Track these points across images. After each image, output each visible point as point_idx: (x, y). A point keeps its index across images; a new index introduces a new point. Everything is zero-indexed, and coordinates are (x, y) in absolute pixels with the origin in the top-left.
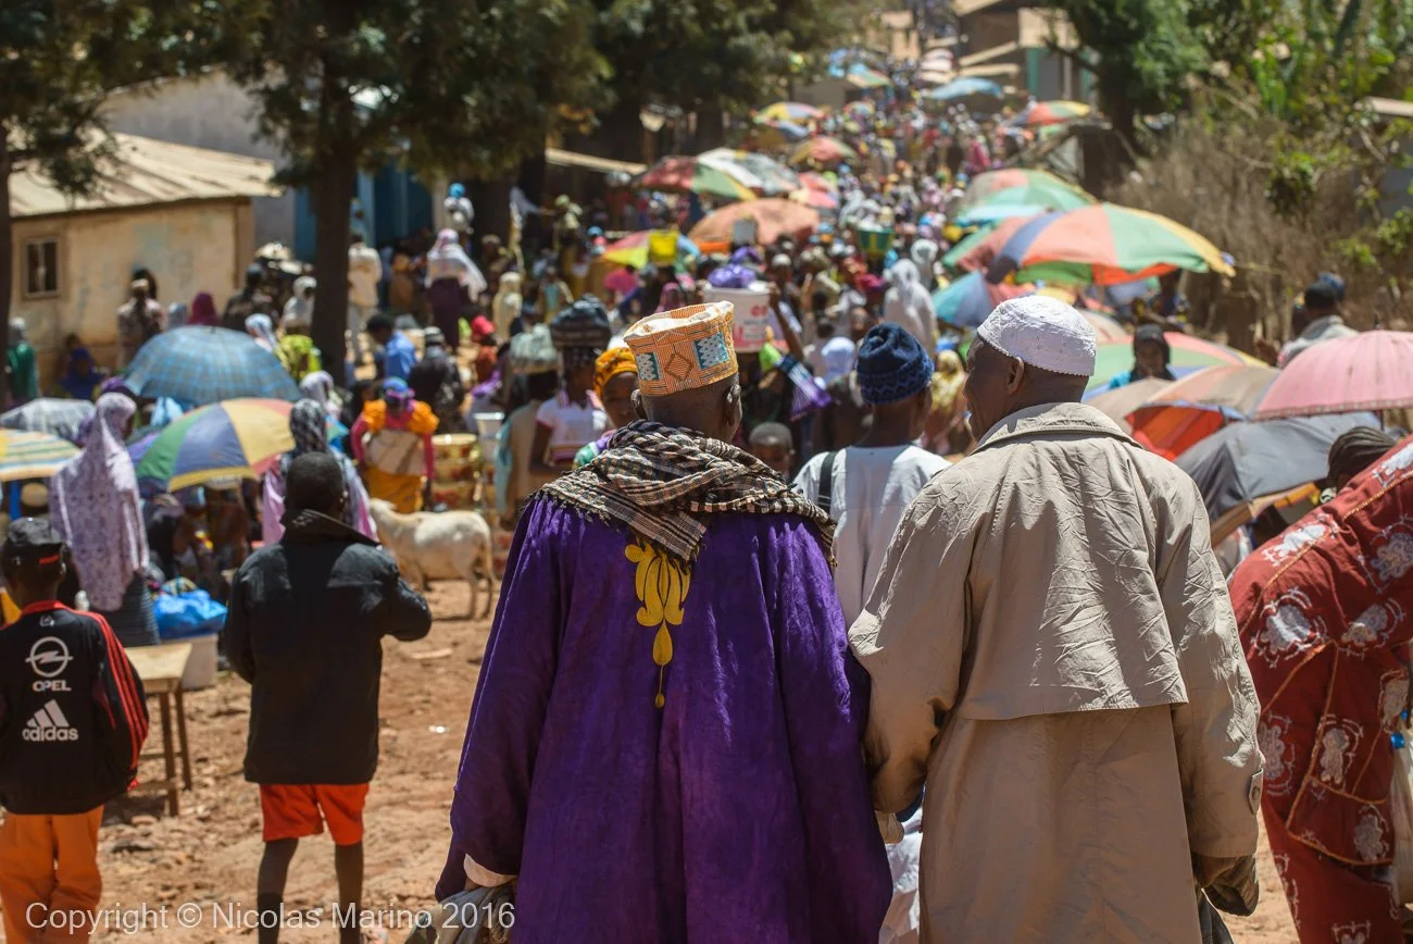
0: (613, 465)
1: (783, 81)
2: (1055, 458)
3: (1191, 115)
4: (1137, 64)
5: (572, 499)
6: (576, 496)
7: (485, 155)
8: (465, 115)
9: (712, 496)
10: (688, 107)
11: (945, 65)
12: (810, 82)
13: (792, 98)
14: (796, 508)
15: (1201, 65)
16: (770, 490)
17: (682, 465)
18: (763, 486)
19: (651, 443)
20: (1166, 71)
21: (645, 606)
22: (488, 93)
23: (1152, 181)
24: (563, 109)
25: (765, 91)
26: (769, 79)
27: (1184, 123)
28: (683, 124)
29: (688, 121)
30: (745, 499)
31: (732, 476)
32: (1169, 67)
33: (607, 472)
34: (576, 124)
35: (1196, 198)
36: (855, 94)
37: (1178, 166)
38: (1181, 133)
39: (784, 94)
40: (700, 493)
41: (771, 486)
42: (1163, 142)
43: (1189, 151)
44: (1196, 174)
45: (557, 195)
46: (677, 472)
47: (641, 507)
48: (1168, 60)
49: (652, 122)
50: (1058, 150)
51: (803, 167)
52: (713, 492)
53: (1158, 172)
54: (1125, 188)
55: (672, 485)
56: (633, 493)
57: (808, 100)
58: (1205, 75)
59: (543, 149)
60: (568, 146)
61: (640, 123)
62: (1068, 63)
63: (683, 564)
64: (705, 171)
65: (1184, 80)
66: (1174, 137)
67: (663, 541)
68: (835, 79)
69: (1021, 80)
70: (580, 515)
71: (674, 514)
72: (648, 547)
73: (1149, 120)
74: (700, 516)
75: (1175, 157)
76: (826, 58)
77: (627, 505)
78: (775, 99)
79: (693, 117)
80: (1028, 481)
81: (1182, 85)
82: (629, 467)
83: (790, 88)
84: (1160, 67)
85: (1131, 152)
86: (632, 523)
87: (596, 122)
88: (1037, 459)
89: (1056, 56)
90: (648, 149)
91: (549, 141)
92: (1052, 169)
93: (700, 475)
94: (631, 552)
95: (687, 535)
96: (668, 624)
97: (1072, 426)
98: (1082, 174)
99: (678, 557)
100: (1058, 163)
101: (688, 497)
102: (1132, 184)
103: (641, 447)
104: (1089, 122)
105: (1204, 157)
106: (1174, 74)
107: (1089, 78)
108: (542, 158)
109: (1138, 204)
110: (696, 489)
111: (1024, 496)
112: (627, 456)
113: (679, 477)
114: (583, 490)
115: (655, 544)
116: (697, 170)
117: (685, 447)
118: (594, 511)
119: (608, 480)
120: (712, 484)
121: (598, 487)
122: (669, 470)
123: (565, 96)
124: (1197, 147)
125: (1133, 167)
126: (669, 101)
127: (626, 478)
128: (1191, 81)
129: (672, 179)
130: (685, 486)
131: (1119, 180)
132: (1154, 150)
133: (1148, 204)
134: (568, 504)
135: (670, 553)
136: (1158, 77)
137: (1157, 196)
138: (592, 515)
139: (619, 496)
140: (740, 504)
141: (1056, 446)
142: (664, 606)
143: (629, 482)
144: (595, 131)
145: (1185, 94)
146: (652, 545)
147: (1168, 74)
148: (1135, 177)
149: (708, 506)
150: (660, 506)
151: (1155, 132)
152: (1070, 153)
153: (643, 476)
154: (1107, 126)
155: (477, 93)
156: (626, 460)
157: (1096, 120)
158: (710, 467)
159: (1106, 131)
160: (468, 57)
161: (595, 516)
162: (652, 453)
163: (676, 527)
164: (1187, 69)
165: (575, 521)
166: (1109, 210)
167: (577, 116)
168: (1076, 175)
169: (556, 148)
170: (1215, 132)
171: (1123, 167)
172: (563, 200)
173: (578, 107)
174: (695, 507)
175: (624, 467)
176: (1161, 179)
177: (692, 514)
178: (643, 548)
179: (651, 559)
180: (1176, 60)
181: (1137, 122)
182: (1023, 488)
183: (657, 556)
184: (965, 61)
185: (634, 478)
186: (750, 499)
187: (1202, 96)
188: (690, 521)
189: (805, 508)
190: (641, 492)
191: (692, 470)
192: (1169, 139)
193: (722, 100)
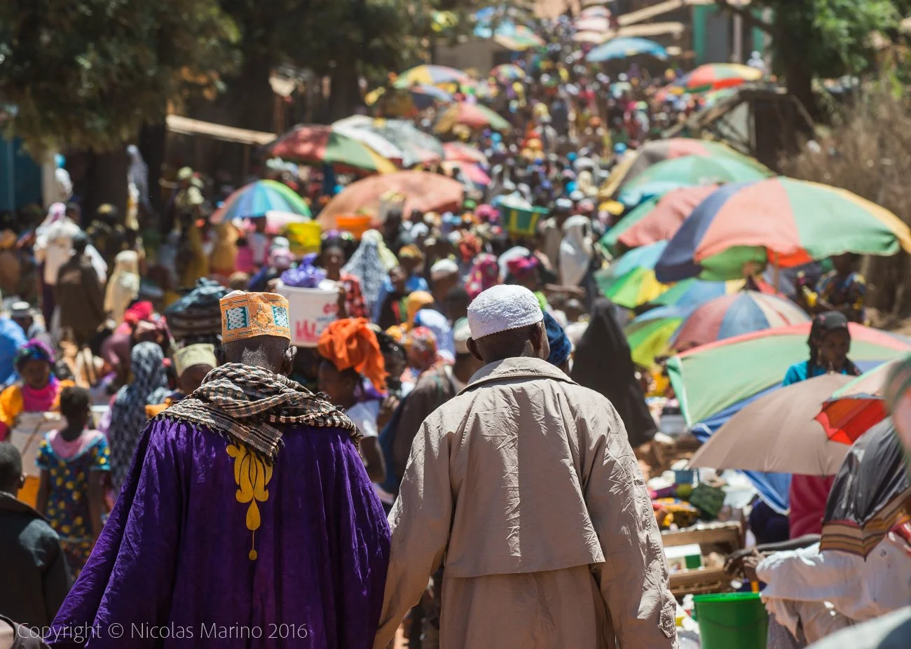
0: (213, 391)
1: (425, 42)
2: (506, 396)
3: (876, 78)
4: (818, 22)
5: (184, 416)
6: (187, 414)
7: (99, 123)
8: (79, 78)
9: (285, 412)
10: (320, 72)
11: (603, 24)
12: (454, 43)
13: (435, 61)
14: (341, 424)
15: (888, 23)
16: (323, 410)
17: (262, 390)
18: (318, 406)
19: (239, 376)
20: (849, 29)
21: (240, 488)
22: (105, 55)
23: (832, 151)
24: (186, 73)
25: (406, 55)
26: (410, 41)
27: (869, 86)
28: (316, 89)
29: (321, 86)
30: (308, 416)
31: (298, 399)
32: (853, 25)
33: (208, 396)
34: (200, 88)
35: (882, 169)
36: (503, 56)
37: (861, 134)
38: (866, 99)
39: (426, 56)
40: (277, 410)
41: (324, 406)
42: (845, 108)
43: (873, 116)
44: (882, 144)
45: (180, 166)
46: (258, 395)
47: (235, 419)
48: (851, 17)
49: (282, 87)
50: (726, 117)
51: (447, 137)
52: (285, 410)
53: (839, 140)
54: (802, 158)
55: (258, 403)
56: (229, 409)
57: (453, 64)
58: (892, 34)
59: (164, 116)
60: (192, 112)
61: (269, 87)
62: (738, 21)
63: (267, 459)
64: (340, 140)
65: (869, 39)
66: (858, 104)
67: (252, 442)
68: (481, 40)
69: (686, 40)
70: (193, 426)
71: (259, 424)
72: (242, 447)
73: (830, 84)
74: (277, 425)
75: (858, 124)
76: (473, 17)
77: (225, 418)
78: (416, 62)
79: (326, 82)
80: (487, 412)
81: (867, 44)
82: (225, 391)
83: (432, 49)
84: (843, 24)
85: (809, 120)
86: (230, 430)
87: (221, 86)
88: (494, 397)
89: (726, 13)
90: (279, 116)
91: (170, 108)
92: (720, 137)
93: (277, 397)
94: (230, 450)
95: (269, 438)
96: (256, 500)
97: (520, 373)
98: (753, 143)
99: (264, 454)
100: (726, 131)
101: (268, 413)
102: (809, 154)
103: (232, 378)
104: (762, 87)
105: (890, 124)
106: (858, 33)
107: (763, 39)
108: (163, 127)
109: (816, 177)
110: (273, 407)
111: (482, 423)
112: (223, 385)
113: (260, 398)
114: (192, 410)
115: (247, 445)
116: (332, 140)
117: (264, 378)
118: (202, 423)
119: (210, 401)
120: (285, 404)
121: (204, 407)
122: (253, 394)
123: (187, 59)
124: (883, 112)
125: (811, 136)
126: (300, 65)
127: (224, 398)
128: (878, 40)
129: (305, 148)
130: (267, 404)
131: (796, 150)
132: (836, 117)
133: (828, 177)
134: (182, 420)
135: (257, 451)
136: (841, 36)
137: (838, 168)
138: (201, 425)
139: (219, 413)
140: (305, 419)
141: (507, 388)
142: (254, 488)
143: (227, 401)
144: (220, 97)
145: (871, 54)
146: (245, 446)
147: (852, 32)
148: (813, 146)
149: (282, 418)
150: (249, 418)
151: (837, 96)
152: (740, 119)
153: (235, 397)
154: (782, 90)
155: (92, 54)
156: (222, 387)
157: (769, 83)
158: (282, 392)
159: (781, 95)
160: (83, 15)
161: (204, 426)
162: (241, 382)
163: (261, 433)
164: (873, 27)
165: (190, 431)
166: (785, 183)
167: (202, 80)
168: (747, 145)
169: (177, 114)
170: (903, 96)
171: (800, 137)
172: (185, 172)
173: (202, 69)
174: (273, 419)
175: (221, 392)
176: (841, 149)
177: (273, 425)
178: (238, 448)
179: (244, 455)
180: (860, 17)
181: (816, 85)
182: (481, 417)
183: (248, 453)
184: (624, 19)
185: (230, 399)
186: (312, 416)
187: (889, 56)
188: (270, 428)
189: (346, 423)
190: (235, 408)
191: (269, 394)
192: (851, 105)
193: (359, 65)
